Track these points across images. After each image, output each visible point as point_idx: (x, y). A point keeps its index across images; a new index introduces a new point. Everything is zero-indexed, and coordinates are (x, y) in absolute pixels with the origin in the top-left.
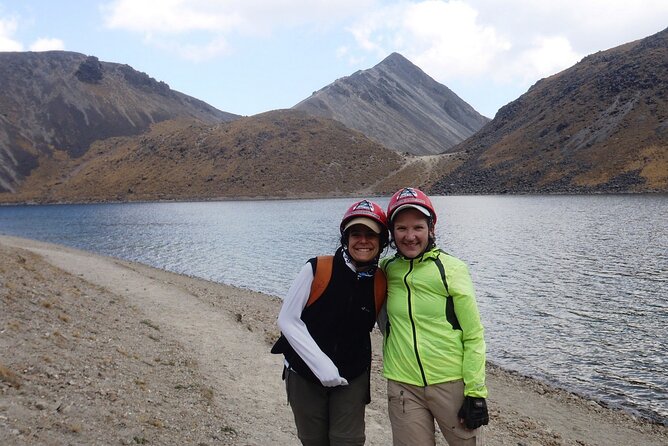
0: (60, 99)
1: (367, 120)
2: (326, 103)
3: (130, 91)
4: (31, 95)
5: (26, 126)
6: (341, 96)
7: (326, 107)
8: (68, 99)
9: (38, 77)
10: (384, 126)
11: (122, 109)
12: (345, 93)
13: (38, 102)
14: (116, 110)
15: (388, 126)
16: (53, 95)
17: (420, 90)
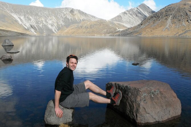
0: (66, 17)
1: (129, 20)
2: (122, 16)
3: (79, 15)
4: (61, 16)
5: (60, 22)
6: (125, 15)
7: (121, 17)
8: (68, 17)
9: (63, 13)
10: (133, 21)
11: (77, 19)
12: (126, 14)
13: (62, 17)
14: (76, 19)
15: (134, 21)
16: (65, 16)
17: (146, 13)
